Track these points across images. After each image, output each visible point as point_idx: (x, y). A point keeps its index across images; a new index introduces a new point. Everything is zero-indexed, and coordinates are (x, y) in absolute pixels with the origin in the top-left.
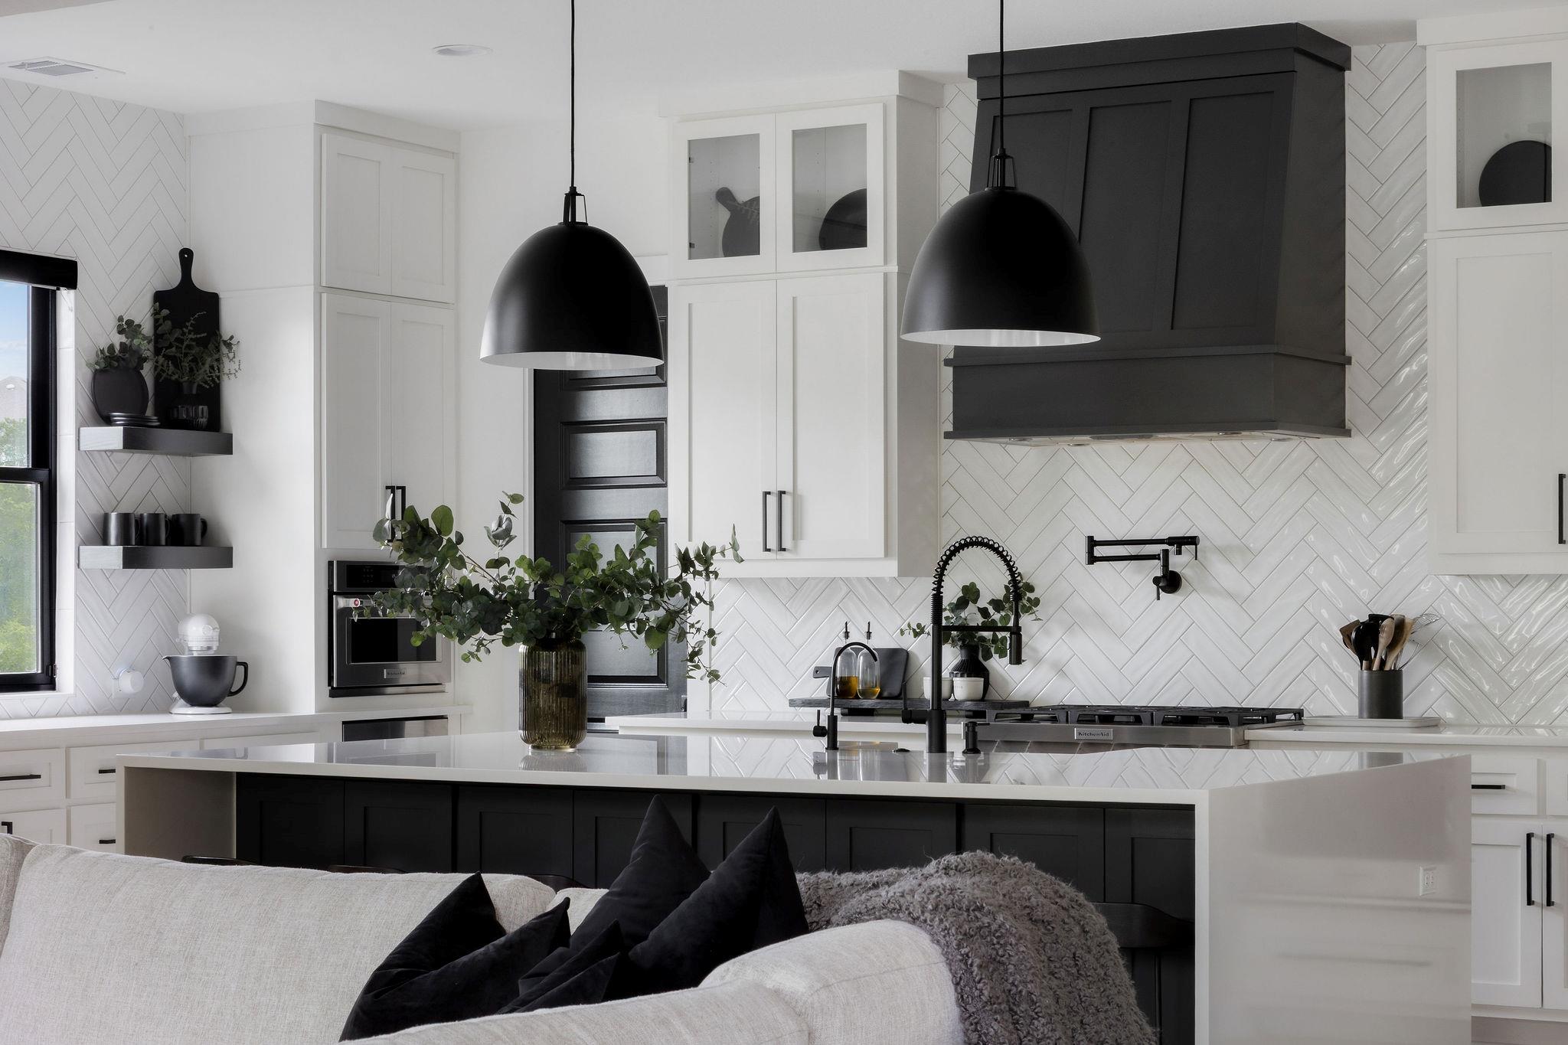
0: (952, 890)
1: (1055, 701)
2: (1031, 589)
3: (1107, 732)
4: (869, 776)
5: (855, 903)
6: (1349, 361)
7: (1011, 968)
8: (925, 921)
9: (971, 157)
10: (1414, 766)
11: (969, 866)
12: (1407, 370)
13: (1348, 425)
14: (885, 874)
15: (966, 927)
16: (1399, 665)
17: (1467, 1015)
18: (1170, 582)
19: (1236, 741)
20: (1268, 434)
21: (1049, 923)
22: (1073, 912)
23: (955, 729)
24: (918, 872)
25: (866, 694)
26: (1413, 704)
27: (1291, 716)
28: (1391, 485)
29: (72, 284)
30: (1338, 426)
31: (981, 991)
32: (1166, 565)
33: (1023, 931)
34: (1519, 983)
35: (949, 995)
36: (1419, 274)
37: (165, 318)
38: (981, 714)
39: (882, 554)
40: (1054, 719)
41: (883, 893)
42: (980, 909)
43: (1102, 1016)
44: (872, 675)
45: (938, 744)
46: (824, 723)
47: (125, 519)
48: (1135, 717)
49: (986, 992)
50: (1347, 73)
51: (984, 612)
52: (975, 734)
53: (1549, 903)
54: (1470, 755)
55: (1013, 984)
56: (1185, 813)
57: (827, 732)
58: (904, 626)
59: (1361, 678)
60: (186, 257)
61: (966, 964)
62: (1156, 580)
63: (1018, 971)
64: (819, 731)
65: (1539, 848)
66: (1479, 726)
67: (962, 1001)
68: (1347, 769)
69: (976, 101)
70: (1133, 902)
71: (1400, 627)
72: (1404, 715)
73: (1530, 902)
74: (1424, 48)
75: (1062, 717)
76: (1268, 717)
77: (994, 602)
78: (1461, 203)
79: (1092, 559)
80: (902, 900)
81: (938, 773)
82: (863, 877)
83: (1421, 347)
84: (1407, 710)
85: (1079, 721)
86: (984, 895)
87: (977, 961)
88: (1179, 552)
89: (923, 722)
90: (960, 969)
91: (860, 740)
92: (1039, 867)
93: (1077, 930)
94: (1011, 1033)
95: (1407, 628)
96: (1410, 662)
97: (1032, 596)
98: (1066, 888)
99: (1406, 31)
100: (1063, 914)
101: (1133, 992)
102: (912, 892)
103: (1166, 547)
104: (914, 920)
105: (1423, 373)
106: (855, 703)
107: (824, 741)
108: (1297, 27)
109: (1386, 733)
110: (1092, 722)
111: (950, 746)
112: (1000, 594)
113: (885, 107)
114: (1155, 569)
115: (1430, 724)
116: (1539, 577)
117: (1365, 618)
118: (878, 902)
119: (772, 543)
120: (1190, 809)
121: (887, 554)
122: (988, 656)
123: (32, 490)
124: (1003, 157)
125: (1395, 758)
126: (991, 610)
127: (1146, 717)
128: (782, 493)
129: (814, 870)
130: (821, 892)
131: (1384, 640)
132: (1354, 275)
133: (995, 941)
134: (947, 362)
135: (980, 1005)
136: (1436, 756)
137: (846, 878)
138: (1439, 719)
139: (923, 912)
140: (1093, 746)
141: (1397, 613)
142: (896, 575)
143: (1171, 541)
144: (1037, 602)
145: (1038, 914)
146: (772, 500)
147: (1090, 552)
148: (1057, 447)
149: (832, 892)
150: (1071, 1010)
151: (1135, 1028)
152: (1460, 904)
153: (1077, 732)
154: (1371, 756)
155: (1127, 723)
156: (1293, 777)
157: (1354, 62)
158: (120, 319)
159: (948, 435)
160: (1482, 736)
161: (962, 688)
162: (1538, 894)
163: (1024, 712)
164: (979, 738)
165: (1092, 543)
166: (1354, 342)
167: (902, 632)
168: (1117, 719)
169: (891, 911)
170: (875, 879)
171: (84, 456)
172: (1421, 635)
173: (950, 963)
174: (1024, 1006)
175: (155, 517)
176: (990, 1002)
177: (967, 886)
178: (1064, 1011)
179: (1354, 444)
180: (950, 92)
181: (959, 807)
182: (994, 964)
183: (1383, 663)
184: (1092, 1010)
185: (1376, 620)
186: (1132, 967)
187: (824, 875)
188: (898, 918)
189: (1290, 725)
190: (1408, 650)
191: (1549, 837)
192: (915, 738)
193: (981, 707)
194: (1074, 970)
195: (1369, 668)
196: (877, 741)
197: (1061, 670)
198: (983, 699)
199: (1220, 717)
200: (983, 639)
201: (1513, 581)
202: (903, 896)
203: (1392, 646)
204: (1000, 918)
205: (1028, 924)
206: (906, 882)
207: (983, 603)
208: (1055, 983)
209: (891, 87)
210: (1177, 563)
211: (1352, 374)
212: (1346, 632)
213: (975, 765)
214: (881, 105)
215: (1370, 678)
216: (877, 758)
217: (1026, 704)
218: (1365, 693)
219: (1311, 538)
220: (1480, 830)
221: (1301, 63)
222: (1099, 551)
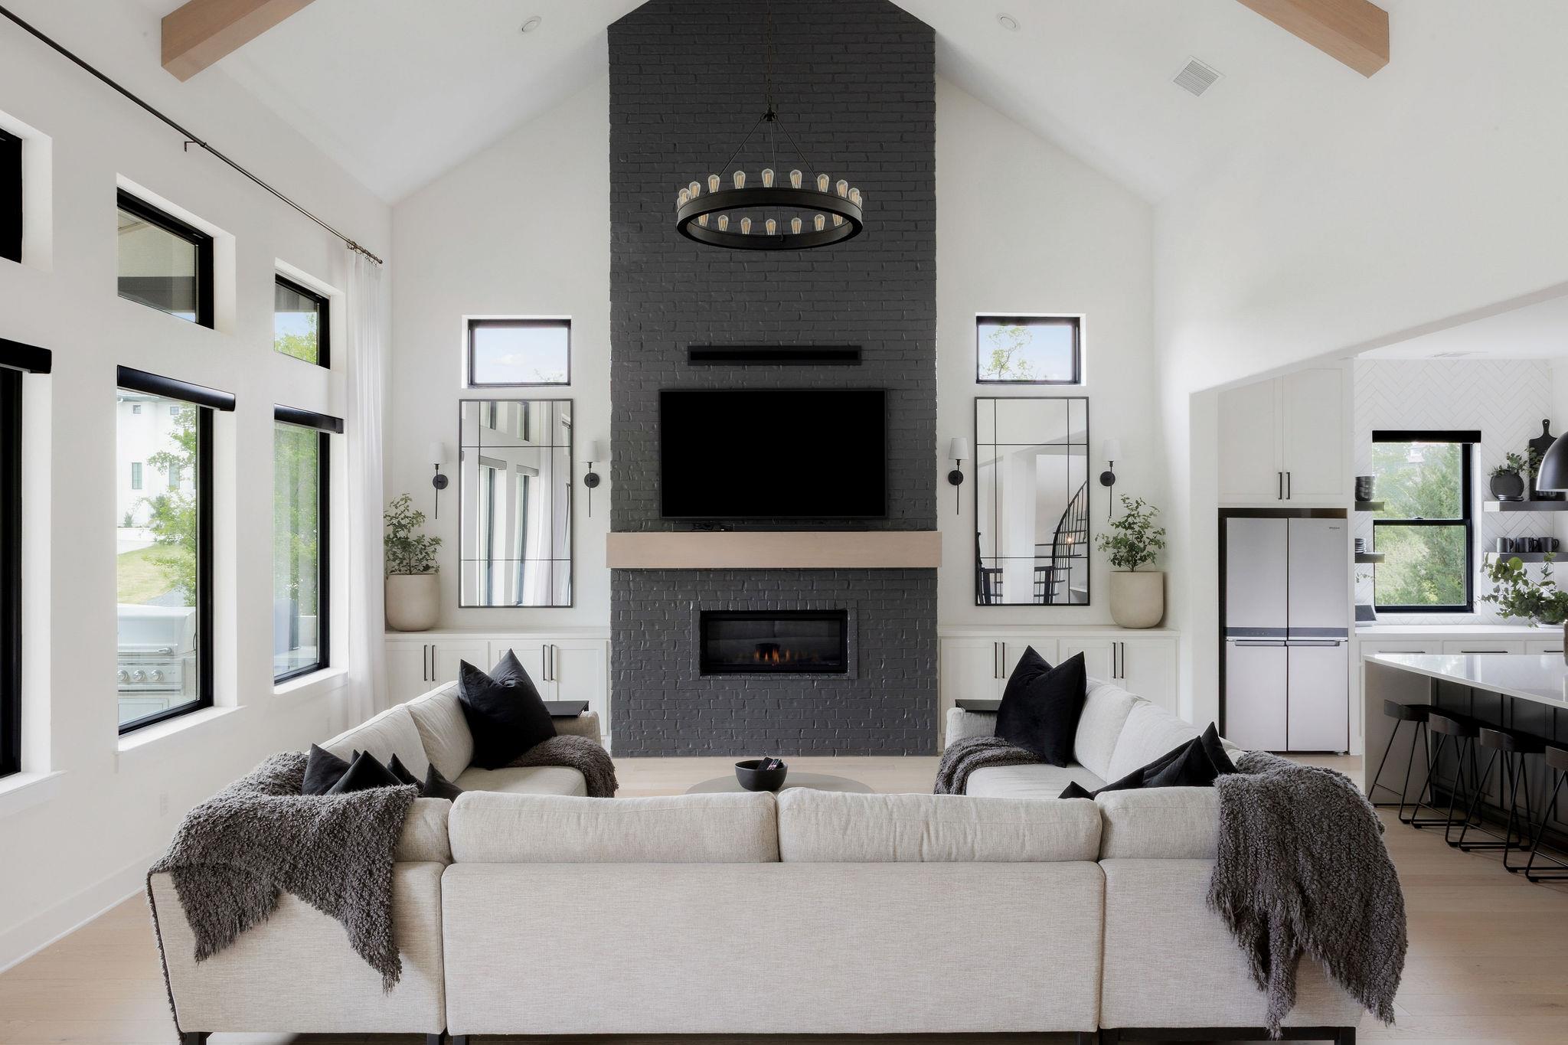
29: (1479, 440)
37: (1533, 451)
47: (1504, 541)
60: (1546, 424)
123: (1463, 528)
158: (1508, 454)
171: (1486, 515)
175: (1523, 539)
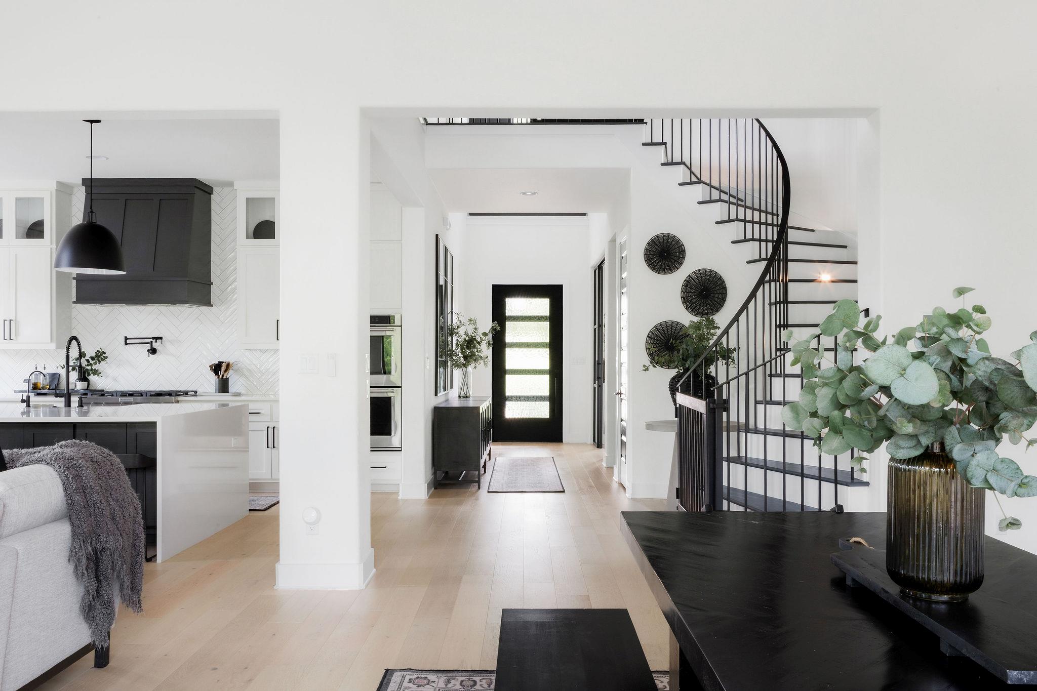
0: (62, 453)
1: (113, 390)
2: (105, 353)
3: (131, 399)
4: (45, 415)
5: (26, 459)
6: (212, 284)
7: (84, 478)
8: (52, 464)
9: (83, 211)
10: (232, 407)
11: (69, 445)
12: (230, 288)
13: (212, 303)
14: (39, 449)
15: (67, 465)
16: (228, 377)
17: (248, 482)
18: (153, 351)
19: (174, 401)
20: (186, 305)
21: (99, 462)
22: (108, 458)
23: (75, 400)
24: (51, 447)
25: (43, 388)
26: (232, 388)
27: (193, 393)
28: (226, 322)
30: (208, 303)
31: (72, 486)
32: (152, 346)
33: (88, 465)
34: (265, 472)
35: (61, 488)
36: (235, 258)
38: (86, 394)
39: (49, 342)
40: (112, 395)
41: (36, 455)
42: (73, 459)
43: (118, 491)
44: (46, 382)
45: (68, 404)
46: (25, 398)
48: (141, 394)
49: (74, 486)
50: (212, 195)
51: (88, 361)
52: (82, 401)
53: (274, 447)
54: (248, 404)
55: (84, 483)
56: (153, 425)
57: (27, 401)
58: (58, 365)
59: (216, 382)
61: (67, 477)
62: (148, 351)
63: (87, 479)
64: (23, 401)
65: (271, 431)
66: (252, 395)
67: (65, 490)
68: (212, 408)
69: (85, 193)
70: (136, 453)
71: (228, 365)
72: (230, 392)
73: (268, 447)
74: (236, 190)
75: (115, 395)
76: (186, 393)
77: (91, 357)
78: (248, 237)
79: (126, 344)
80: (43, 457)
81: (68, 414)
82: (31, 450)
83: (235, 280)
84: (230, 391)
85: (121, 396)
86: (74, 454)
87: (71, 476)
88: (156, 342)
89: (62, 397)
90: (64, 479)
91: (41, 404)
92: (96, 444)
93: (109, 464)
94: (84, 499)
95: (231, 365)
96: (231, 375)
97: (105, 355)
98: (106, 451)
99: (230, 184)
100: (104, 459)
101: (130, 483)
102: (47, 454)
103: (152, 340)
104: (48, 464)
105: (235, 289)
106: (39, 391)
107: (25, 404)
108: (195, 180)
109: (224, 397)
110: (126, 396)
111: (72, 405)
112: (94, 355)
113: (51, 192)
114: (148, 347)
115: (238, 395)
116: (272, 350)
117: (217, 363)
118: (34, 458)
119: (7, 337)
120: (155, 423)
121: (51, 341)
122: (89, 375)
124: (92, 212)
125: (227, 405)
126: (90, 360)
127: (144, 394)
128: (11, 320)
129: (11, 448)
130: (14, 456)
131: (223, 369)
132: (214, 258)
133: (78, 469)
134: (74, 278)
135: (72, 491)
136: (240, 404)
137: (24, 451)
138: (240, 393)
139: (51, 461)
140: (126, 404)
141: (227, 361)
142: (55, 348)
143: (153, 338)
144: (107, 357)
145: (95, 459)
146: (7, 323)
147: (126, 341)
148: (113, 308)
149: (19, 456)
150: (106, 490)
151: (130, 494)
152: (245, 449)
153: (120, 399)
154: (219, 404)
155: (138, 396)
156: (193, 411)
157: (214, 192)
159: (74, 302)
160: (253, 398)
161: (80, 386)
162: (271, 444)
163: (102, 393)
164: (83, 402)
165: (126, 338)
166: (214, 278)
167: (57, 368)
168: (135, 395)
169: (39, 461)
170: (35, 451)
172: (235, 367)
173: (61, 478)
174: (89, 490)
176: (76, 489)
177: (68, 452)
178: (104, 491)
179: (213, 309)
180: (75, 190)
181: (74, 425)
182: (77, 477)
183: (223, 376)
184: (114, 489)
185: (220, 363)
186: (129, 475)
187: (15, 450)
188: (42, 463)
189: (193, 396)
190: (230, 372)
191: (274, 428)
192: (60, 402)
193: (86, 392)
194: (108, 477)
195: (218, 378)
196: (48, 404)
197: (115, 380)
198: (87, 389)
199: (169, 394)
200: (87, 369)
201: (263, 351)
202: (43, 456)
203: (225, 371)
204: (80, 461)
205: (91, 463)
206: (46, 451)
207: (87, 358)
208: (100, 482)
209: (54, 186)
210: (155, 345)
211: (213, 288)
212: (211, 367)
213: (82, 411)
214: (50, 192)
215: (219, 381)
216: (48, 409)
217: (103, 391)
218: (217, 385)
219: (200, 338)
220: (252, 426)
221: (197, 191)
222: (128, 341)
